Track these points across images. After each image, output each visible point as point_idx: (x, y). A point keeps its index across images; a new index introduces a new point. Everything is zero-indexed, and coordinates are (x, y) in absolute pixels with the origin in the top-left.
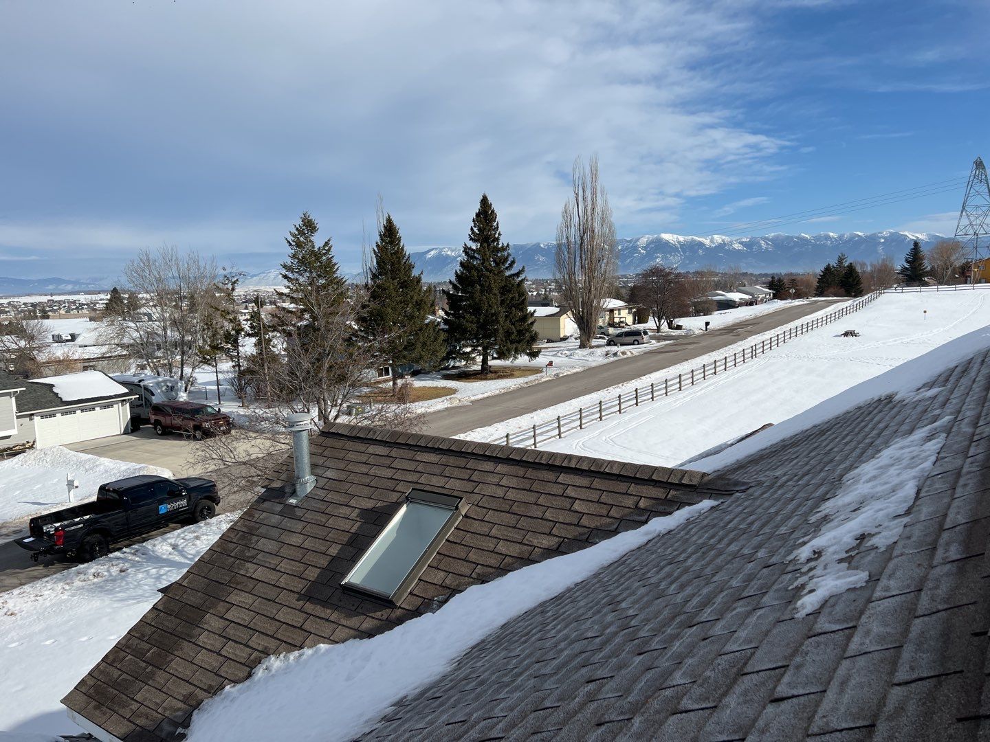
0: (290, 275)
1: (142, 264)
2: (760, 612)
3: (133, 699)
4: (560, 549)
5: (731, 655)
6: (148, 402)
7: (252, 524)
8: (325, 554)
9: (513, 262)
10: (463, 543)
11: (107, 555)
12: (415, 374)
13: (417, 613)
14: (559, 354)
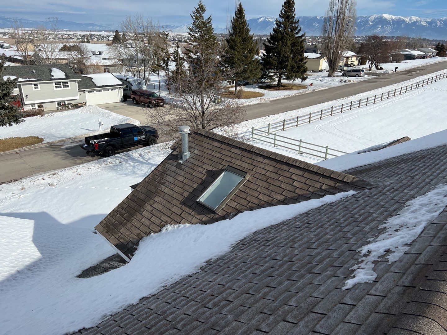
0: (191, 33)
1: (127, 23)
2: (334, 278)
3: (119, 231)
4: (285, 202)
5: (313, 298)
6: (130, 89)
7: (165, 169)
8: (191, 187)
9: (300, 30)
10: (245, 192)
11: (114, 155)
12: (246, 84)
13: (223, 218)
14: (317, 79)
